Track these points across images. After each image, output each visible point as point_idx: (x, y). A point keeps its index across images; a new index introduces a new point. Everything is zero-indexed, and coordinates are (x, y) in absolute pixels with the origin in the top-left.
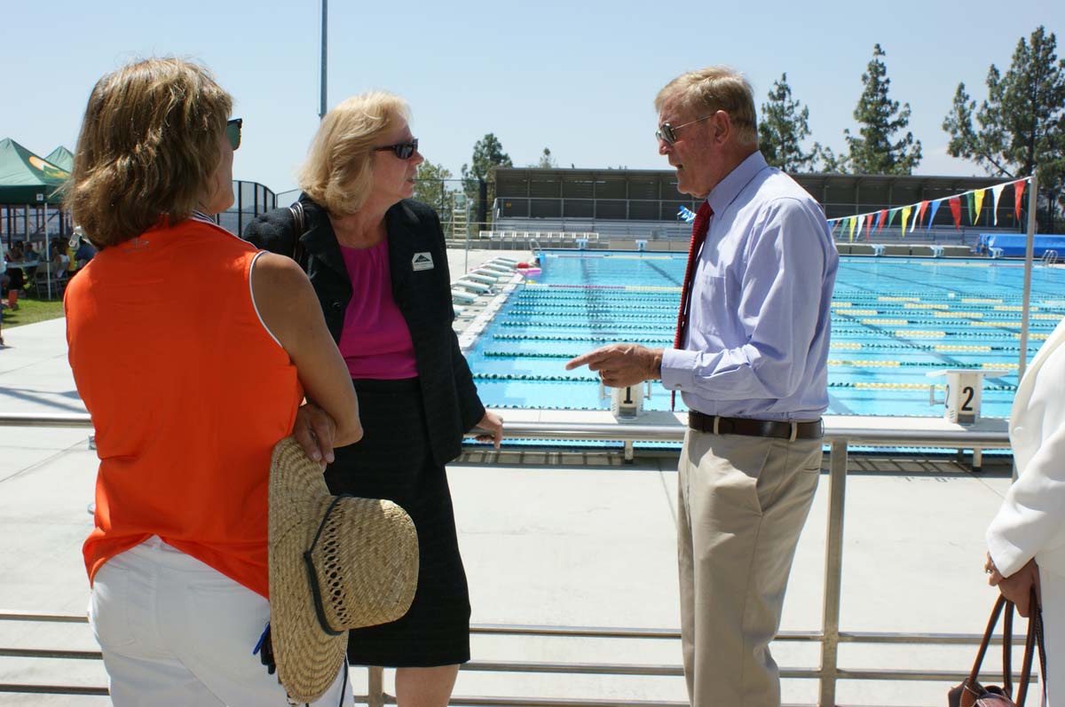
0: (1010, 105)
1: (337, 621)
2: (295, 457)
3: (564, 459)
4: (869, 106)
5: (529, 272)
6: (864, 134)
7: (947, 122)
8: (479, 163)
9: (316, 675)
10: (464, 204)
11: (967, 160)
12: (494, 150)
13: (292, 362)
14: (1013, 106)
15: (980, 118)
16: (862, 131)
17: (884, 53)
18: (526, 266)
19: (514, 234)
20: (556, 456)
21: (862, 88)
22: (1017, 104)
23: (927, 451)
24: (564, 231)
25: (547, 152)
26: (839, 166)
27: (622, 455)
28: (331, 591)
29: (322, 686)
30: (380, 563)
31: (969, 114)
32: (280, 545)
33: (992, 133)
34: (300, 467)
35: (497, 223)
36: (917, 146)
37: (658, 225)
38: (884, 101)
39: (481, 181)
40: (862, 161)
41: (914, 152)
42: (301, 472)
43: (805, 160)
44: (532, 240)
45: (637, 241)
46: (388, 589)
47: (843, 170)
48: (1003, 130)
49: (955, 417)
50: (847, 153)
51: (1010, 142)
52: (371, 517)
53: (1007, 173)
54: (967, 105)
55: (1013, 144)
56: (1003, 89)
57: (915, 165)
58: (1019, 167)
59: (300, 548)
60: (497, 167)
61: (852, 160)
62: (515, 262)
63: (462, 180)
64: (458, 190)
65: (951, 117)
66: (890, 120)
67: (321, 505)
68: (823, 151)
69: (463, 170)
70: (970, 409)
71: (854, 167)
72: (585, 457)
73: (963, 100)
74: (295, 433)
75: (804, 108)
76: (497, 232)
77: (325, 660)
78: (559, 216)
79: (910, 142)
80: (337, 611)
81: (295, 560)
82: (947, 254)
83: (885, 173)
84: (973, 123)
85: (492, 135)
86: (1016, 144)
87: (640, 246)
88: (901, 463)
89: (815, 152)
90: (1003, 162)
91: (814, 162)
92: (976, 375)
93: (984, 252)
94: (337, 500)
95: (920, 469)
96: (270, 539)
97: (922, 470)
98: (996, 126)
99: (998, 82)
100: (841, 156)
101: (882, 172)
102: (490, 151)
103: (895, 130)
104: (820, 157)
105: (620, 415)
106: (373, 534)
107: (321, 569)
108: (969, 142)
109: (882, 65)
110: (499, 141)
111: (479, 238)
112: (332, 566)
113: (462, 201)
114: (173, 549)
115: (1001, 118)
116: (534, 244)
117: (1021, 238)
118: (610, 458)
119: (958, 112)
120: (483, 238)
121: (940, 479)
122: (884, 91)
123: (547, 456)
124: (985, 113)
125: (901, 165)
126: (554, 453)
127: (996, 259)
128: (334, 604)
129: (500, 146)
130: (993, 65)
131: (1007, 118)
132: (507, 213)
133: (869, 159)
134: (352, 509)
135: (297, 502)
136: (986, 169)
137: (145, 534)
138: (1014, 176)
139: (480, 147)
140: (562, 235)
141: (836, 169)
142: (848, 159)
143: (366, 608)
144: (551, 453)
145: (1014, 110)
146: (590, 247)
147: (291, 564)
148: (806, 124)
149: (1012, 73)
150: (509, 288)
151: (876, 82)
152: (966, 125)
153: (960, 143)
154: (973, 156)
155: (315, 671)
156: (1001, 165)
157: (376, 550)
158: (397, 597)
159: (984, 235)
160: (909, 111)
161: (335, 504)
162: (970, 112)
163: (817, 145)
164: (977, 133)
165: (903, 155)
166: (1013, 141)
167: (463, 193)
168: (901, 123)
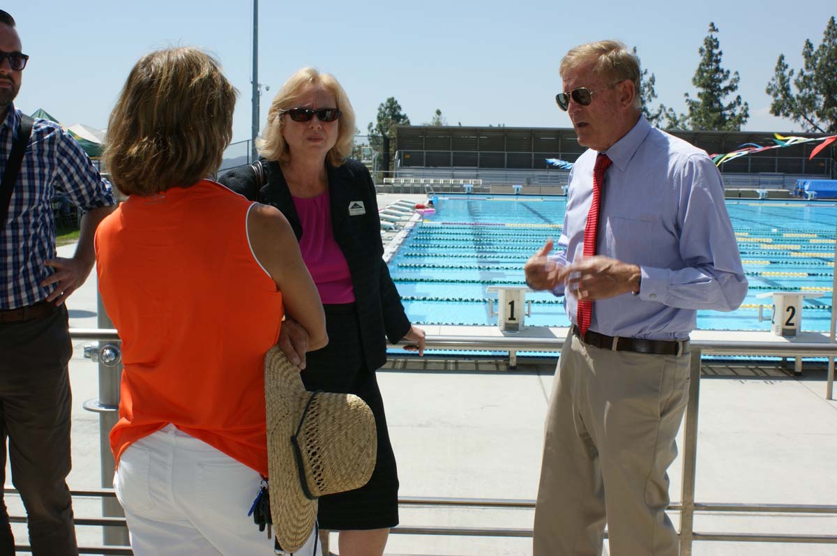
0: (822, 73)
1: (316, 489)
2: (280, 361)
3: (460, 365)
4: (705, 74)
5: (425, 211)
6: (701, 98)
7: (770, 87)
8: (383, 122)
9: (300, 531)
10: (371, 155)
11: (787, 119)
12: (395, 110)
13: (278, 289)
14: (824, 73)
15: (797, 83)
16: (699, 95)
17: (717, 30)
18: (422, 207)
19: (412, 181)
20: (453, 363)
21: (699, 59)
22: (828, 72)
23: (757, 358)
24: (453, 178)
25: (439, 113)
26: (680, 124)
27: (507, 362)
28: (312, 466)
29: (303, 539)
30: (349, 444)
31: (788, 80)
32: (275, 432)
33: (807, 96)
34: (285, 370)
35: (398, 172)
36: (745, 107)
37: (530, 173)
38: (718, 70)
39: (385, 137)
40: (699, 120)
41: (742, 112)
42: (285, 373)
43: (652, 119)
44: (427, 185)
45: (513, 186)
46: (355, 463)
47: (684, 127)
48: (816, 93)
49: (780, 331)
50: (687, 113)
51: (822, 103)
52: (342, 408)
53: (819, 129)
54: (786, 73)
55: (824, 105)
56: (816, 59)
57: (744, 122)
58: (830, 124)
59: (289, 433)
60: (397, 125)
61: (691, 118)
62: (414, 203)
63: (369, 136)
64: (365, 144)
65: (773, 83)
66: (722, 86)
67: (301, 399)
68: (667, 110)
69: (369, 128)
70: (792, 324)
71: (692, 124)
72: (477, 364)
73: (783, 68)
74: (280, 343)
75: (651, 76)
76: (398, 179)
77: (305, 519)
78: (449, 165)
79: (739, 103)
80: (317, 481)
81: (286, 443)
82: (770, 197)
83: (719, 130)
84: (791, 88)
85: (393, 99)
86: (827, 105)
87: (516, 190)
88: (735, 368)
89: (660, 112)
90: (816, 120)
91: (659, 120)
92: (797, 296)
93: (801, 195)
94: (314, 395)
95: (752, 374)
96: (268, 427)
97: (753, 374)
98: (810, 90)
99: (813, 53)
100: (682, 115)
101: (716, 129)
102: (392, 112)
103: (727, 93)
104: (664, 116)
105: (505, 330)
106: (343, 421)
107: (304, 449)
108: (788, 103)
109: (716, 40)
110: (399, 103)
111: (383, 184)
112: (312, 447)
113: (370, 153)
114: (185, 434)
115: (815, 83)
116: (429, 189)
117: (831, 183)
118: (497, 365)
119: (779, 78)
120: (386, 184)
121: (768, 381)
122: (718, 61)
123: (446, 363)
124: (801, 79)
125: (731, 123)
126: (452, 361)
127: (811, 200)
128: (315, 476)
129: (399, 107)
130: (808, 40)
131: (820, 83)
132: (406, 163)
133: (705, 118)
134: (326, 402)
135: (285, 398)
136: (803, 126)
137: (163, 423)
138: (825, 131)
139: (383, 108)
140: (451, 181)
141: (678, 126)
142: (687, 118)
143: (339, 479)
144: (449, 361)
145: (825, 77)
146: (476, 191)
147: (283, 446)
148: (652, 88)
149: (824, 46)
150: (409, 225)
151: (711, 54)
152: (786, 89)
153: (781, 104)
154: (792, 115)
155: (299, 528)
156: (814, 123)
157: (346, 433)
158: (363, 470)
159: (801, 181)
160: (739, 78)
161: (312, 398)
162: (789, 79)
163: (662, 106)
164: (794, 96)
165: (733, 115)
166: (825, 102)
167: (369, 147)
168: (732, 88)
